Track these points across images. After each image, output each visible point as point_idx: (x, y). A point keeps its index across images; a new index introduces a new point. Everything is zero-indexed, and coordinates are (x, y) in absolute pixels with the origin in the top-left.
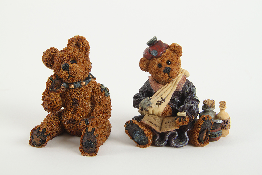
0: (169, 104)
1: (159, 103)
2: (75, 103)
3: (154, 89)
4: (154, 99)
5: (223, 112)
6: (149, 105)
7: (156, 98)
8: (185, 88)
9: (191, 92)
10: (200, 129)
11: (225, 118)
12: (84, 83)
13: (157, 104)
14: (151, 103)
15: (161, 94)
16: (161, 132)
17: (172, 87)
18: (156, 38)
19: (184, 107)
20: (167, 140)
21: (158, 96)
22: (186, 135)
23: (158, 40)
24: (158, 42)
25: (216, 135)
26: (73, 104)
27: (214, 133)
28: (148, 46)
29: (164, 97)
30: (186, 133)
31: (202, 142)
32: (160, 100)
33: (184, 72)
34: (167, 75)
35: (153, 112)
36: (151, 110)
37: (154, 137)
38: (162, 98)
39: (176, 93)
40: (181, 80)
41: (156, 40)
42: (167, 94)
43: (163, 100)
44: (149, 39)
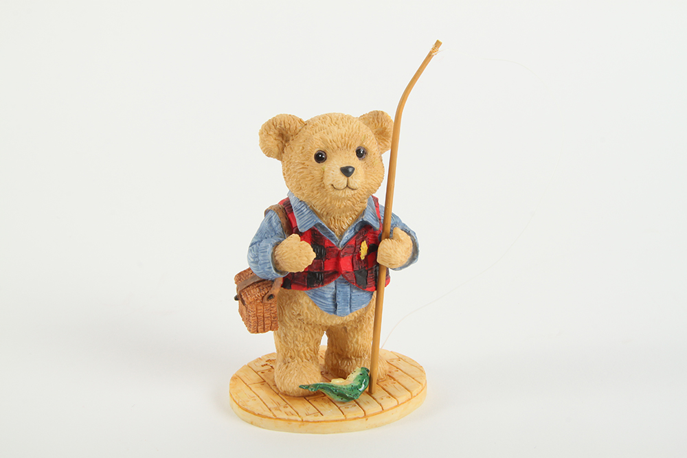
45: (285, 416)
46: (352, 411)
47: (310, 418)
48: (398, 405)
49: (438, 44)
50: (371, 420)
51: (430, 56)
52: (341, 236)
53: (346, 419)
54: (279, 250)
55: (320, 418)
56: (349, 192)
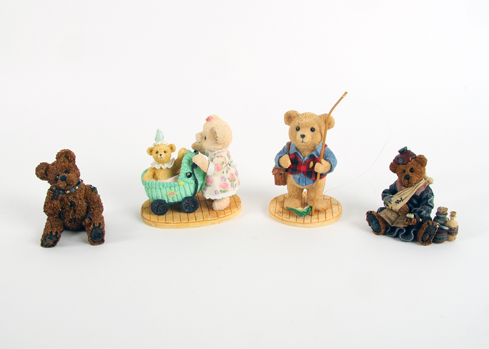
0: (407, 203)
1: (398, 202)
2: (73, 205)
3: (398, 189)
4: (395, 198)
5: (452, 220)
6: (390, 202)
7: (397, 197)
8: (422, 193)
9: (427, 198)
10: (423, 231)
11: (453, 226)
12: (77, 188)
13: (396, 202)
14: (391, 200)
15: (401, 194)
16: (392, 226)
17: (412, 191)
18: (406, 147)
19: (416, 209)
20: (395, 233)
21: (399, 196)
22: (412, 233)
23: (408, 149)
24: (407, 151)
25: (440, 239)
26: (71, 206)
27: (438, 237)
28: (399, 153)
29: (403, 197)
30: (412, 231)
31: (425, 242)
32: (399, 199)
33: (428, 179)
34: (406, 181)
35: (392, 207)
36: (390, 206)
37: (387, 229)
38: (401, 198)
39: (414, 196)
40: (421, 186)
41: (406, 149)
42: (406, 196)
43: (402, 200)
44: (401, 147)
45: (278, 216)
46: (300, 220)
47: (285, 219)
48: (318, 222)
49: (346, 93)
50: (306, 225)
51: (342, 98)
52: (304, 158)
53: (296, 222)
54: (281, 159)
55: (288, 220)
56: (303, 144)
